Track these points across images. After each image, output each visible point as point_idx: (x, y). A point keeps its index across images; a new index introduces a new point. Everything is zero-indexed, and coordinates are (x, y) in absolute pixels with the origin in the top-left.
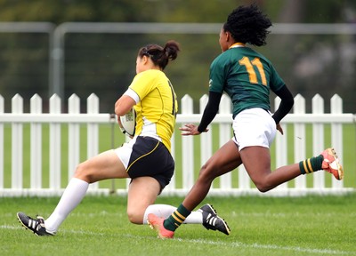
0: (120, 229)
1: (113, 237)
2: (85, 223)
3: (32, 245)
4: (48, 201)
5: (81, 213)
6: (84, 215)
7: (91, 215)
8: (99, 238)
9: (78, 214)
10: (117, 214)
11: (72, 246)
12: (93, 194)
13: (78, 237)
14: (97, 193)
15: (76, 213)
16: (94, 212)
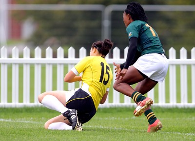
0: (144, 127)
1: (140, 132)
2: (122, 124)
3: (91, 136)
4: (101, 110)
5: (121, 117)
6: (122, 118)
7: (126, 119)
8: (131, 132)
9: (119, 118)
10: (142, 118)
11: (115, 137)
12: (128, 106)
13: (118, 131)
14: (130, 106)
15: (118, 117)
16: (128, 117)
